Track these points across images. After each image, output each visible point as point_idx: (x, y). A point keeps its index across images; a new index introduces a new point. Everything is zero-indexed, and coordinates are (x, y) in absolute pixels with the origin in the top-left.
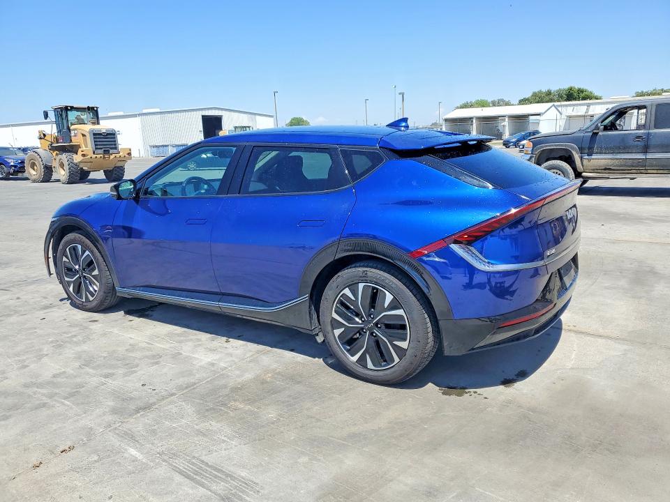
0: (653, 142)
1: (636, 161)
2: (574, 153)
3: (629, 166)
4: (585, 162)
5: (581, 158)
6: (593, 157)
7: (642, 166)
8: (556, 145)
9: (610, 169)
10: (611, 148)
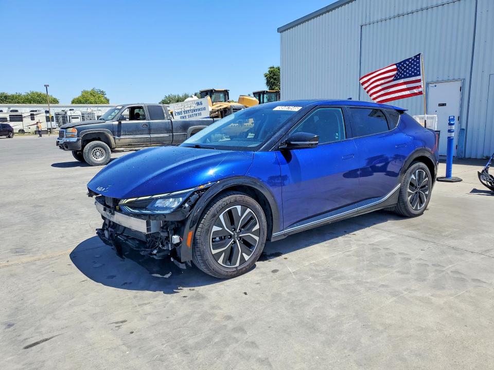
0: (152, 127)
1: (145, 139)
2: (109, 135)
3: (142, 142)
4: (117, 141)
5: (114, 138)
6: (122, 137)
7: (149, 142)
8: (96, 130)
9: (131, 145)
10: (131, 132)
